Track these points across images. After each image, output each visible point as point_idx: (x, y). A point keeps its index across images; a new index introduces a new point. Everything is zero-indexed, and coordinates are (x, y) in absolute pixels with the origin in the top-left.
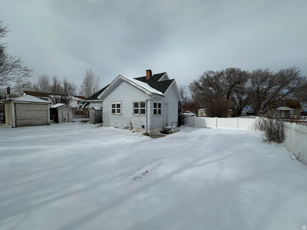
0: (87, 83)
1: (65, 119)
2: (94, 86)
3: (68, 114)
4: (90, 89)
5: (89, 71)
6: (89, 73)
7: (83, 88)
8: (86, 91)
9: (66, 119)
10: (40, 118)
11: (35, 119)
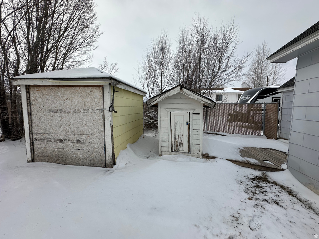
0: (257, 68)
1: (179, 144)
2: (269, 70)
3: (188, 125)
4: (260, 78)
5: (262, 47)
6: (262, 51)
7: (249, 78)
8: (254, 81)
9: (181, 144)
10: (84, 137)
11: (73, 142)
